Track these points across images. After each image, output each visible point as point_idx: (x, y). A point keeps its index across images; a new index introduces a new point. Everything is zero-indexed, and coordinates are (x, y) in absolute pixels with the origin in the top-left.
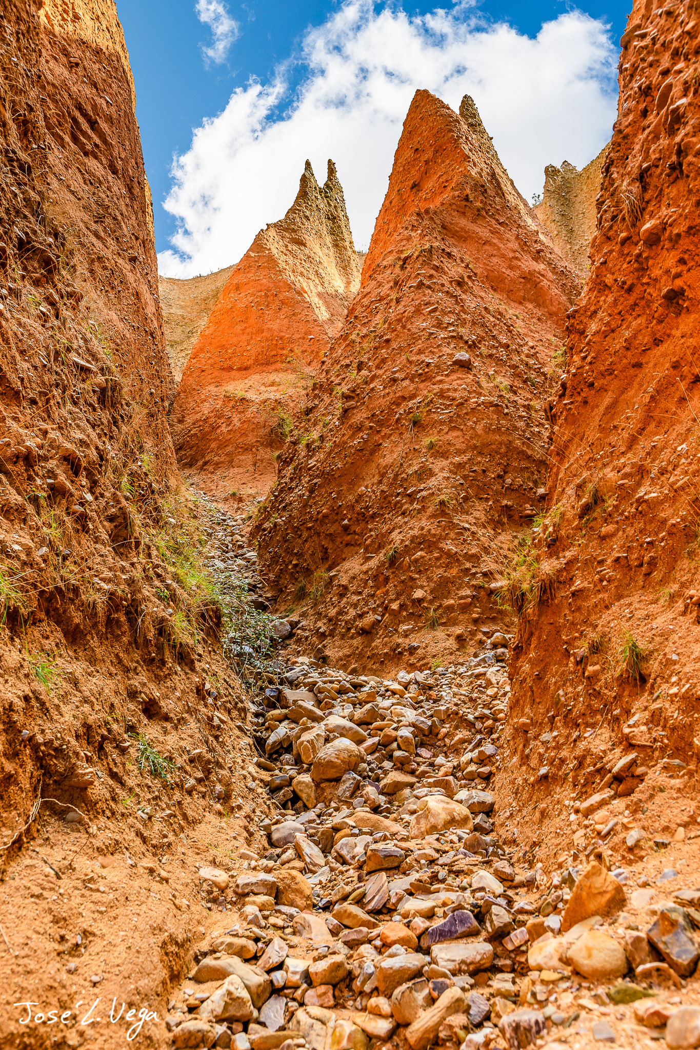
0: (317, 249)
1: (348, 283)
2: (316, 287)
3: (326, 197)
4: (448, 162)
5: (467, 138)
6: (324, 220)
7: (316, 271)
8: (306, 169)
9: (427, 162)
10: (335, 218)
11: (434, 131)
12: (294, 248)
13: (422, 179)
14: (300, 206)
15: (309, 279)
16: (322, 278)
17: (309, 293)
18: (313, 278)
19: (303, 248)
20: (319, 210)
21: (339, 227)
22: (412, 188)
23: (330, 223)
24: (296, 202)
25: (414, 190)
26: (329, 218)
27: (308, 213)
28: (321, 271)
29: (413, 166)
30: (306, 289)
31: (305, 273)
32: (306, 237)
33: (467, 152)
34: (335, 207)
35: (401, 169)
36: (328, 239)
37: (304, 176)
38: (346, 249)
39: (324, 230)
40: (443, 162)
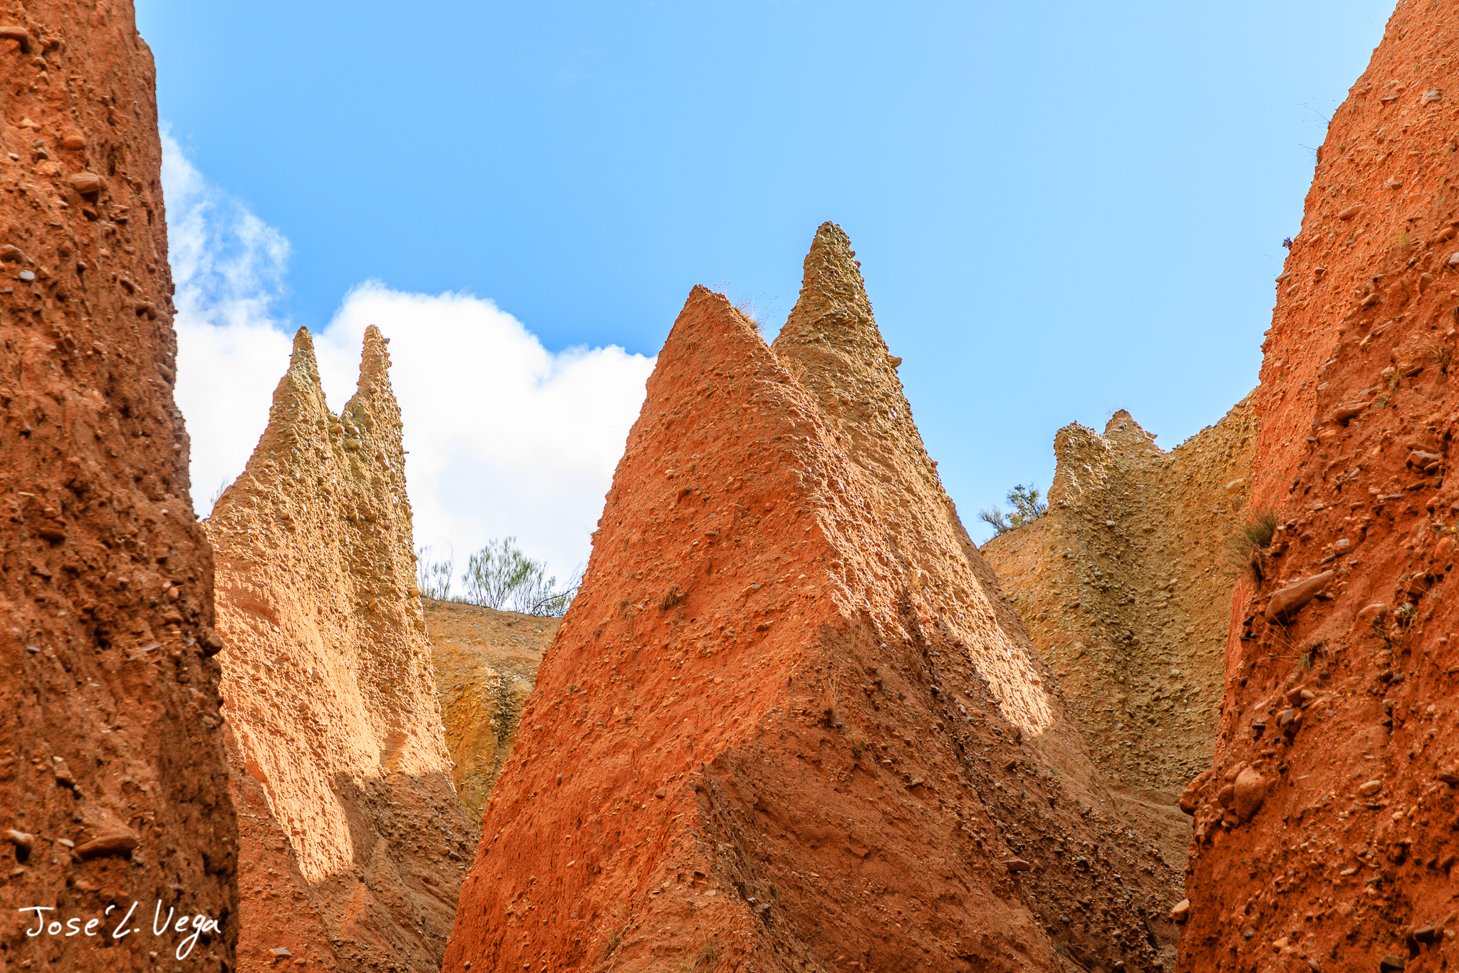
0: (309, 631)
1: (394, 742)
2: (296, 763)
3: (350, 449)
4: (774, 551)
5: (832, 484)
6: (335, 526)
7: (303, 709)
8: (295, 360)
9: (713, 540)
10: (370, 520)
11: (741, 450)
12: (239, 624)
13: (695, 585)
14: (266, 480)
15: (276, 732)
16: (320, 731)
17: (274, 782)
18: (289, 730)
19: (264, 625)
20: (325, 495)
21: (383, 549)
22: (666, 608)
23: (353, 536)
24: (255, 463)
25: (672, 616)
26: (351, 520)
27: (289, 508)
28: (317, 708)
29: (672, 539)
30: (266, 769)
31: (267, 712)
32: (279, 589)
33: (830, 533)
34: (376, 482)
35: (635, 537)
36: (344, 590)
37: (287, 383)
38: (396, 624)
39: (333, 558)
40: (761, 549)
